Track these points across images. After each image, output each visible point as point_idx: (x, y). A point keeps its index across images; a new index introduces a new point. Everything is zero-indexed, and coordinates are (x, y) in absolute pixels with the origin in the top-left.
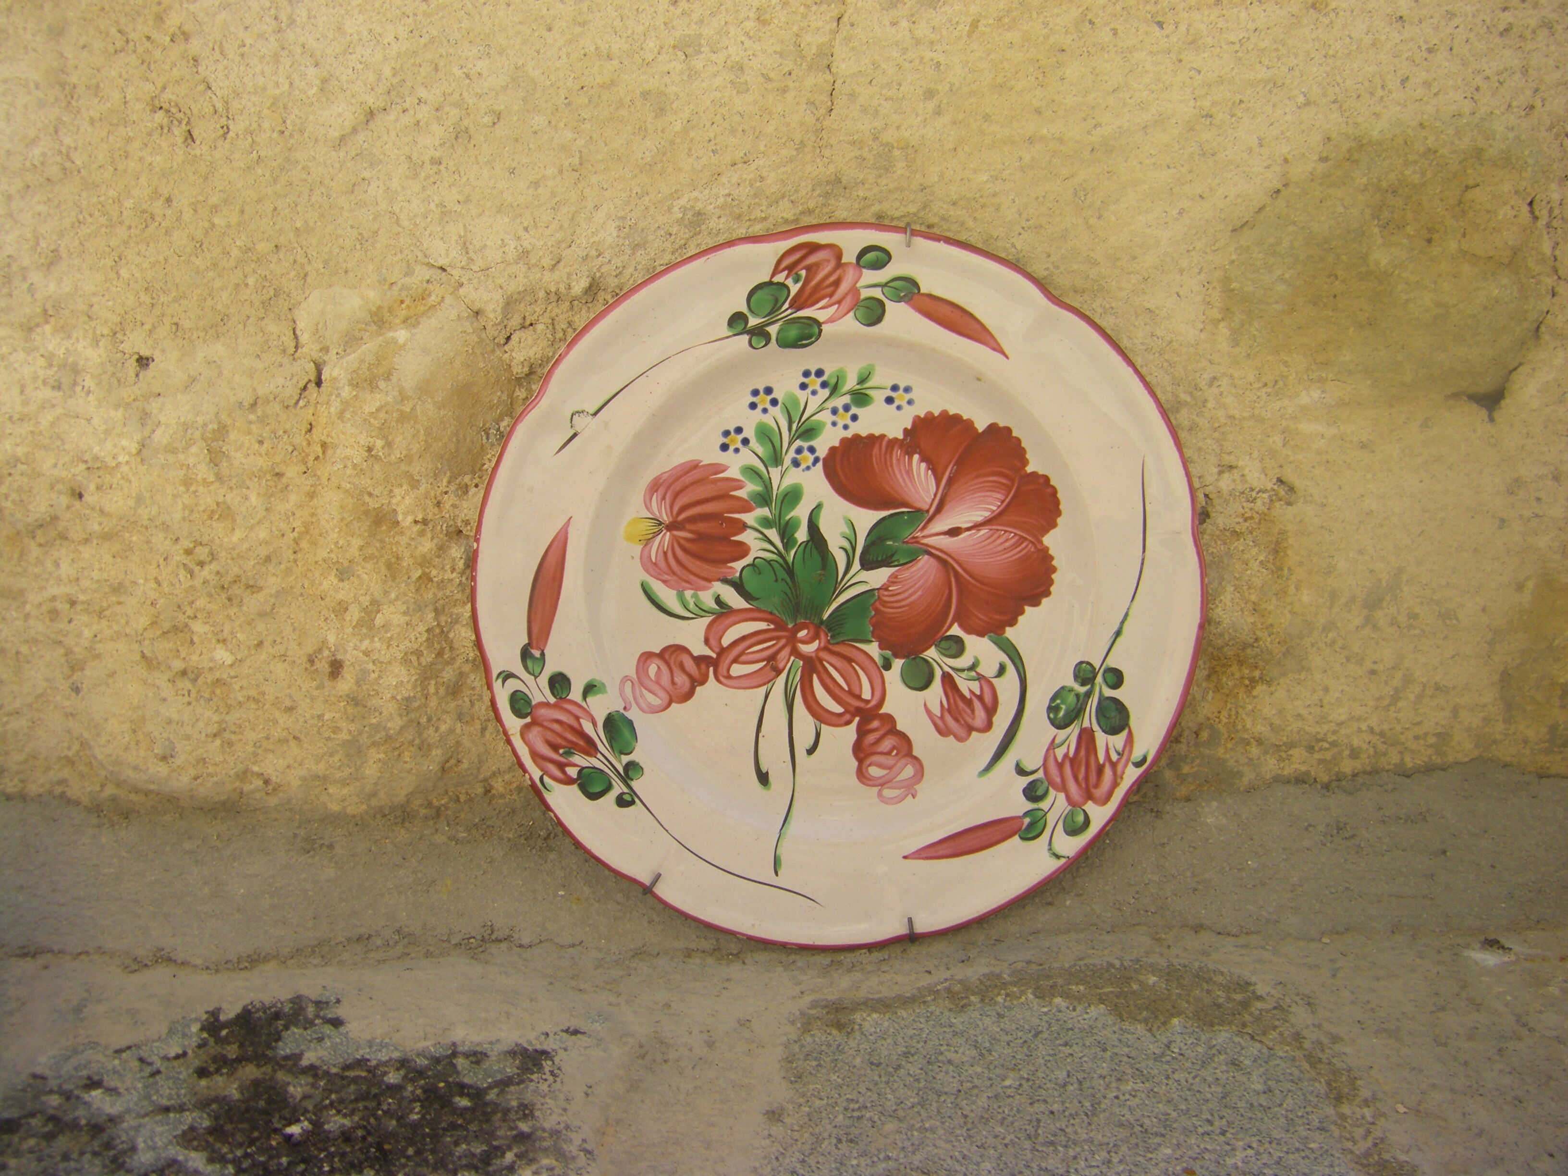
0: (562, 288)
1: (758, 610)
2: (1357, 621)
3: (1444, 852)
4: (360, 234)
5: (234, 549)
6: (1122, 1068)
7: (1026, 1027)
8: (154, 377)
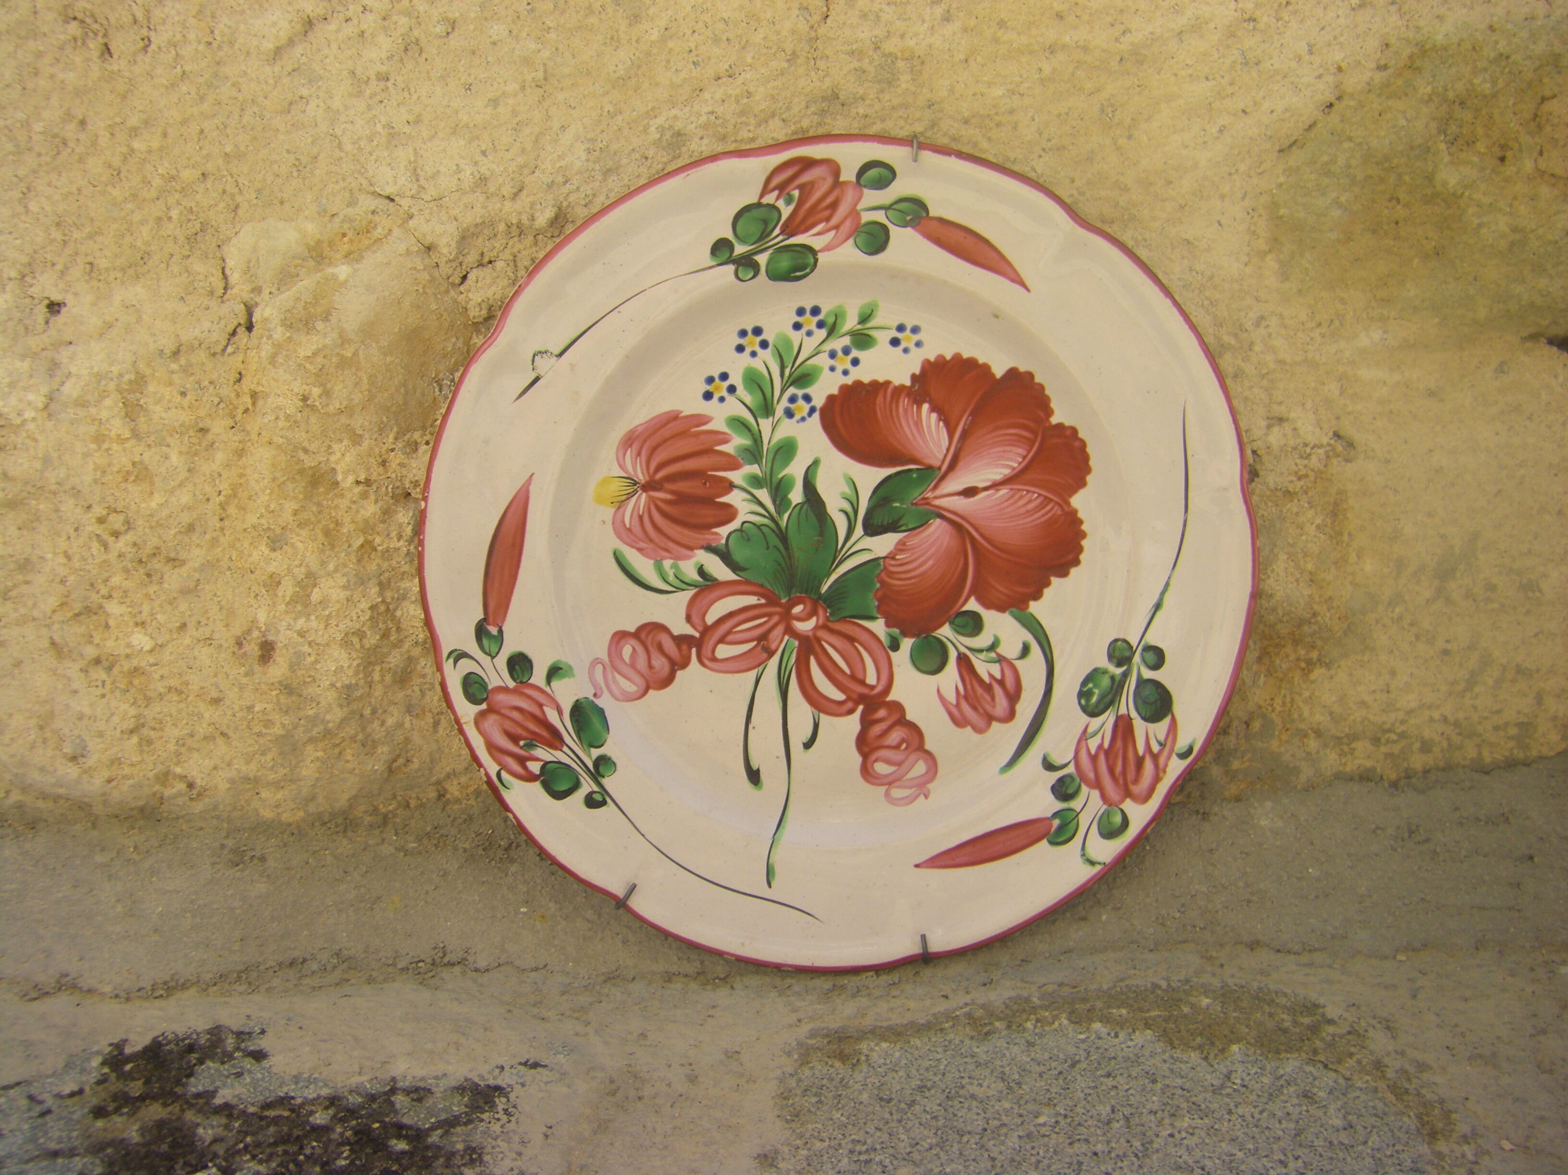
0: (525, 219)
1: (747, 582)
2: (1427, 594)
3: (1531, 858)
4: (297, 159)
5: (151, 515)
6: (1176, 1102)
7: (1061, 1056)
8: (65, 324)
